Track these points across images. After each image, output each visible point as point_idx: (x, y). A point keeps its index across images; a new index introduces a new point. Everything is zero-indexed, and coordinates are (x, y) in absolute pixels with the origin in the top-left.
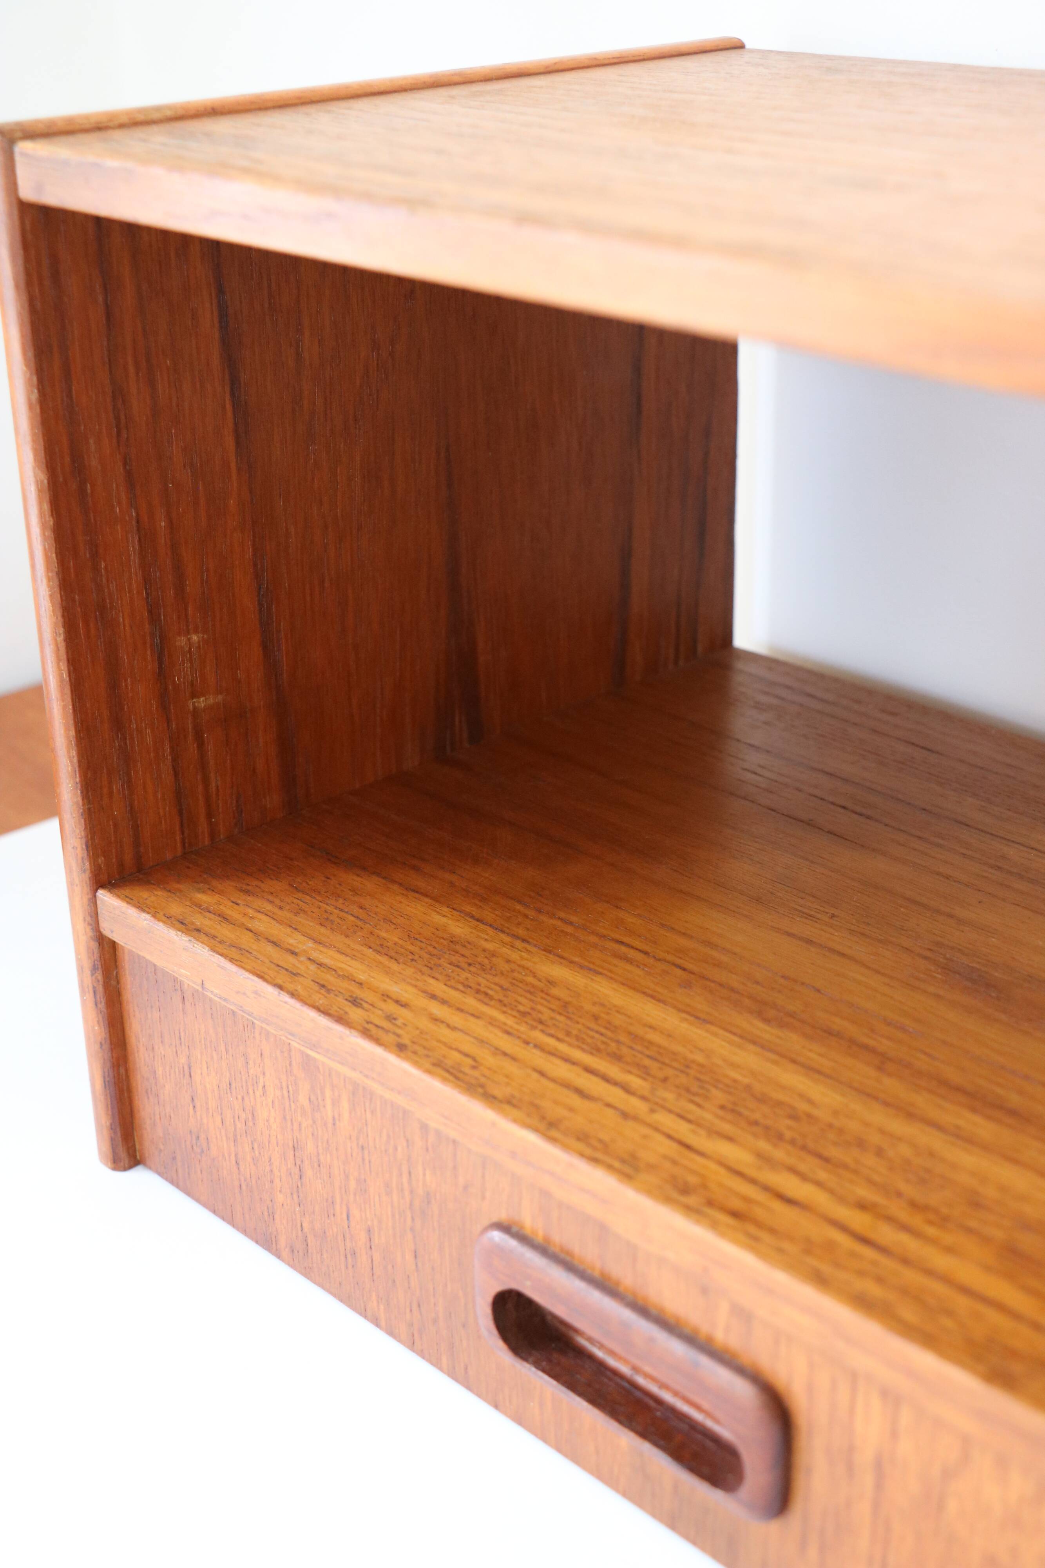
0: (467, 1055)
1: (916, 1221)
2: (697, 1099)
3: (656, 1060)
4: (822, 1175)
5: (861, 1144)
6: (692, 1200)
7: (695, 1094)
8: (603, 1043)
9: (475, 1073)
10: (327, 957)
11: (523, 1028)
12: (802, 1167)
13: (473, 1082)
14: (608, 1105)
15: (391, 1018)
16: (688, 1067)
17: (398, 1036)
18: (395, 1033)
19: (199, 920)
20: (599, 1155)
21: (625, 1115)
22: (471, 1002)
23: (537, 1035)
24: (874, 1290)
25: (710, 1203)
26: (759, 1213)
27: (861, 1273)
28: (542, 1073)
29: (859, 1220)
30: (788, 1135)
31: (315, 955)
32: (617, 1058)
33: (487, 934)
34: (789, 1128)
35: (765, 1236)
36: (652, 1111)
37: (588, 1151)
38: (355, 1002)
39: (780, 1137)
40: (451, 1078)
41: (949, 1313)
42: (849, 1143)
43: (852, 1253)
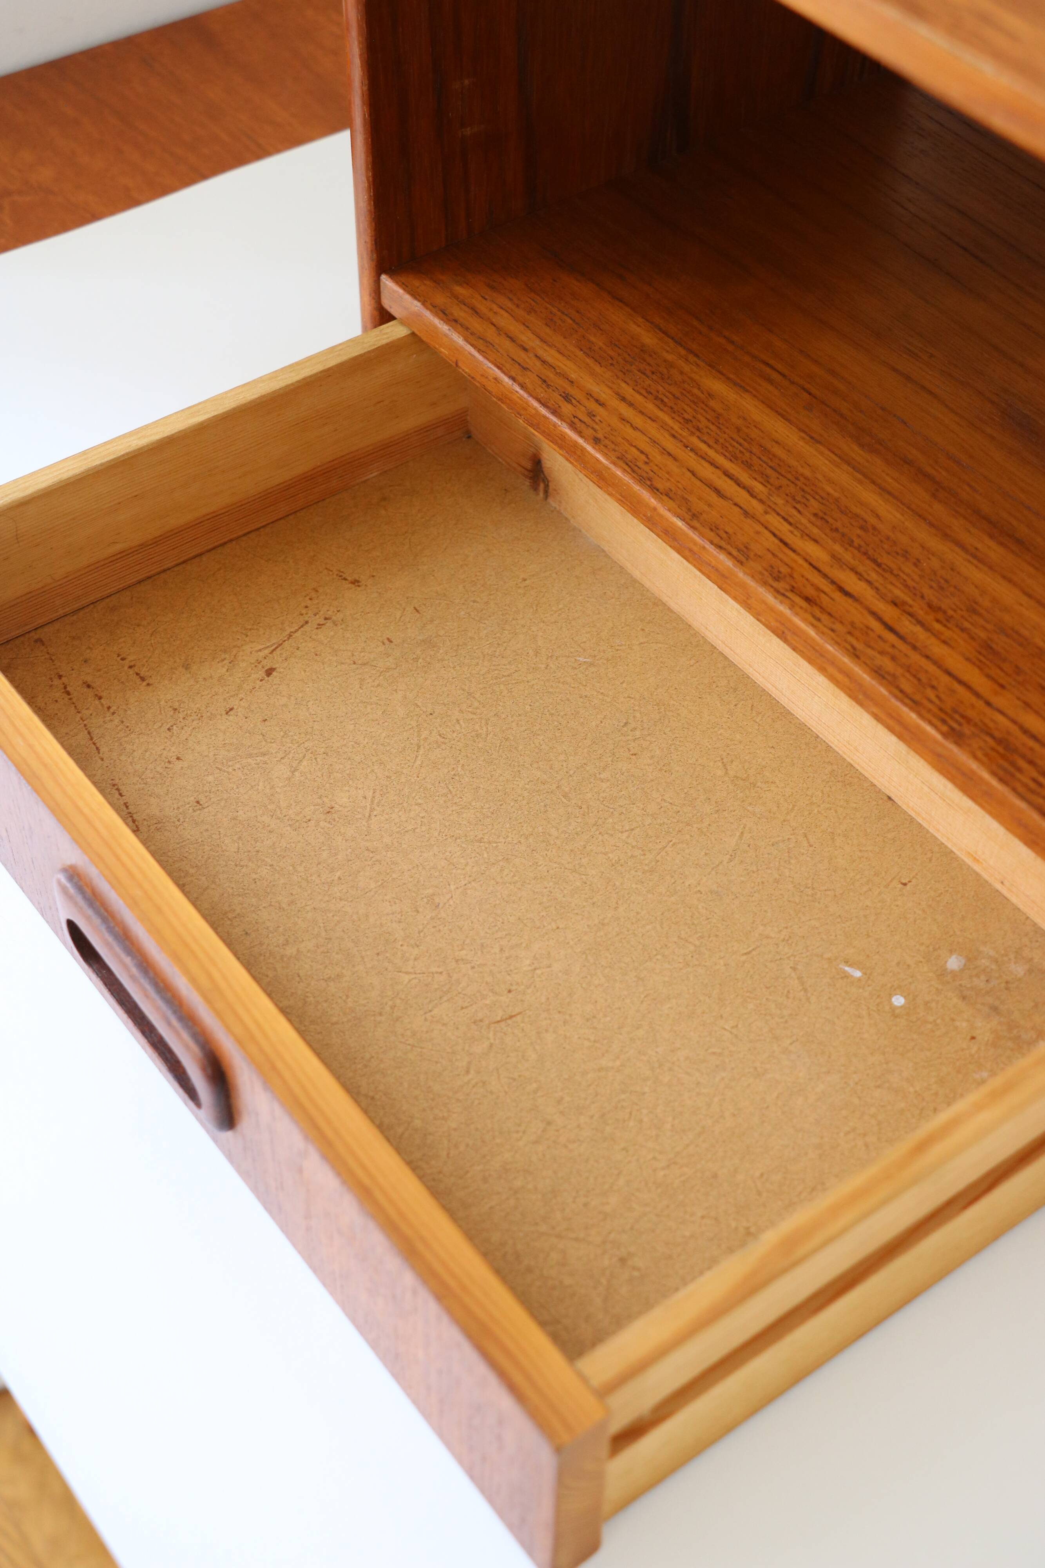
0: (642, 452)
1: (929, 619)
2: (799, 506)
3: (775, 470)
4: (873, 576)
5: (905, 554)
6: (780, 585)
7: (799, 502)
8: (741, 452)
9: (646, 468)
10: (550, 355)
11: (685, 433)
12: (861, 569)
13: (645, 475)
14: (736, 504)
15: (591, 415)
16: (797, 479)
17: (595, 430)
18: (593, 428)
19: (458, 312)
20: (723, 544)
21: (746, 514)
22: (650, 407)
23: (694, 440)
24: (888, 665)
25: (793, 589)
26: (825, 599)
27: (882, 653)
28: (693, 474)
29: (889, 612)
30: (857, 541)
31: (540, 352)
32: (748, 465)
33: (669, 346)
34: (859, 536)
35: (824, 617)
36: (766, 513)
37: (717, 540)
38: (567, 398)
39: (851, 543)
40: (629, 470)
41: (933, 687)
42: (897, 554)
43: (879, 637)
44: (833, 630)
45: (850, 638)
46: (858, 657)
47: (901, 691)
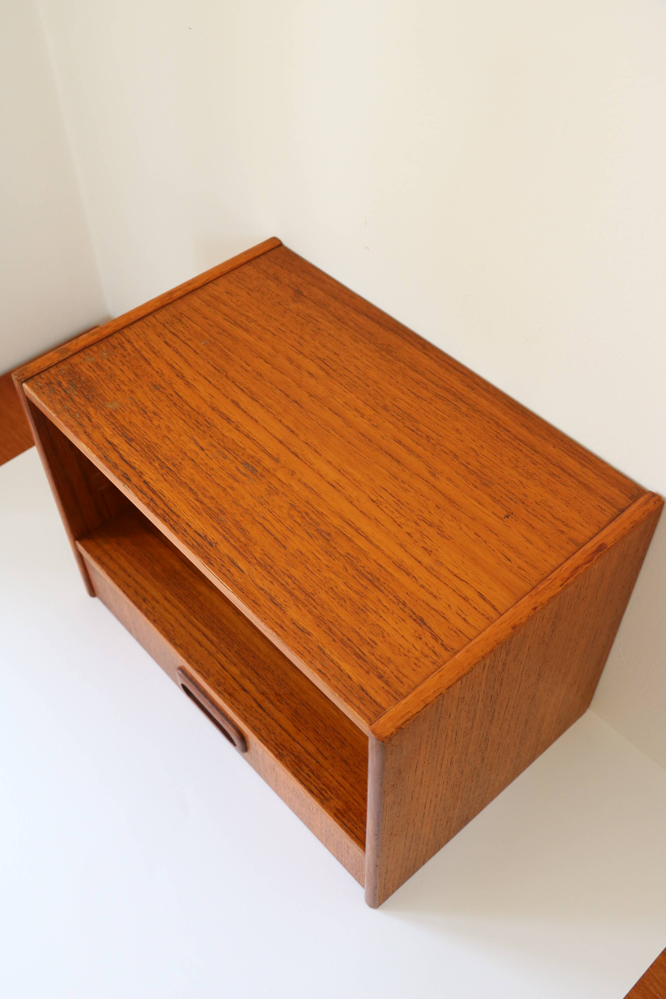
0: (172, 625)
1: (275, 700)
2: (230, 648)
4: (256, 681)
6: (220, 688)
7: (230, 646)
8: (210, 622)
9: (173, 633)
10: (139, 578)
11: (189, 614)
12: (251, 677)
13: (172, 637)
14: (206, 649)
15: (154, 608)
16: (230, 634)
17: (155, 616)
19: (106, 559)
21: (209, 653)
22: (176, 602)
23: (192, 618)
25: (226, 690)
26: (236, 694)
27: (256, 718)
28: (191, 635)
29: (260, 698)
30: (251, 664)
31: (136, 577)
32: (212, 629)
34: (252, 661)
35: (236, 703)
36: (217, 652)
38: (145, 600)
39: (248, 665)
40: (166, 635)
41: (274, 733)
42: (266, 668)
43: (256, 710)
44: (238, 709)
45: (245, 713)
46: (247, 721)
47: (262, 737)
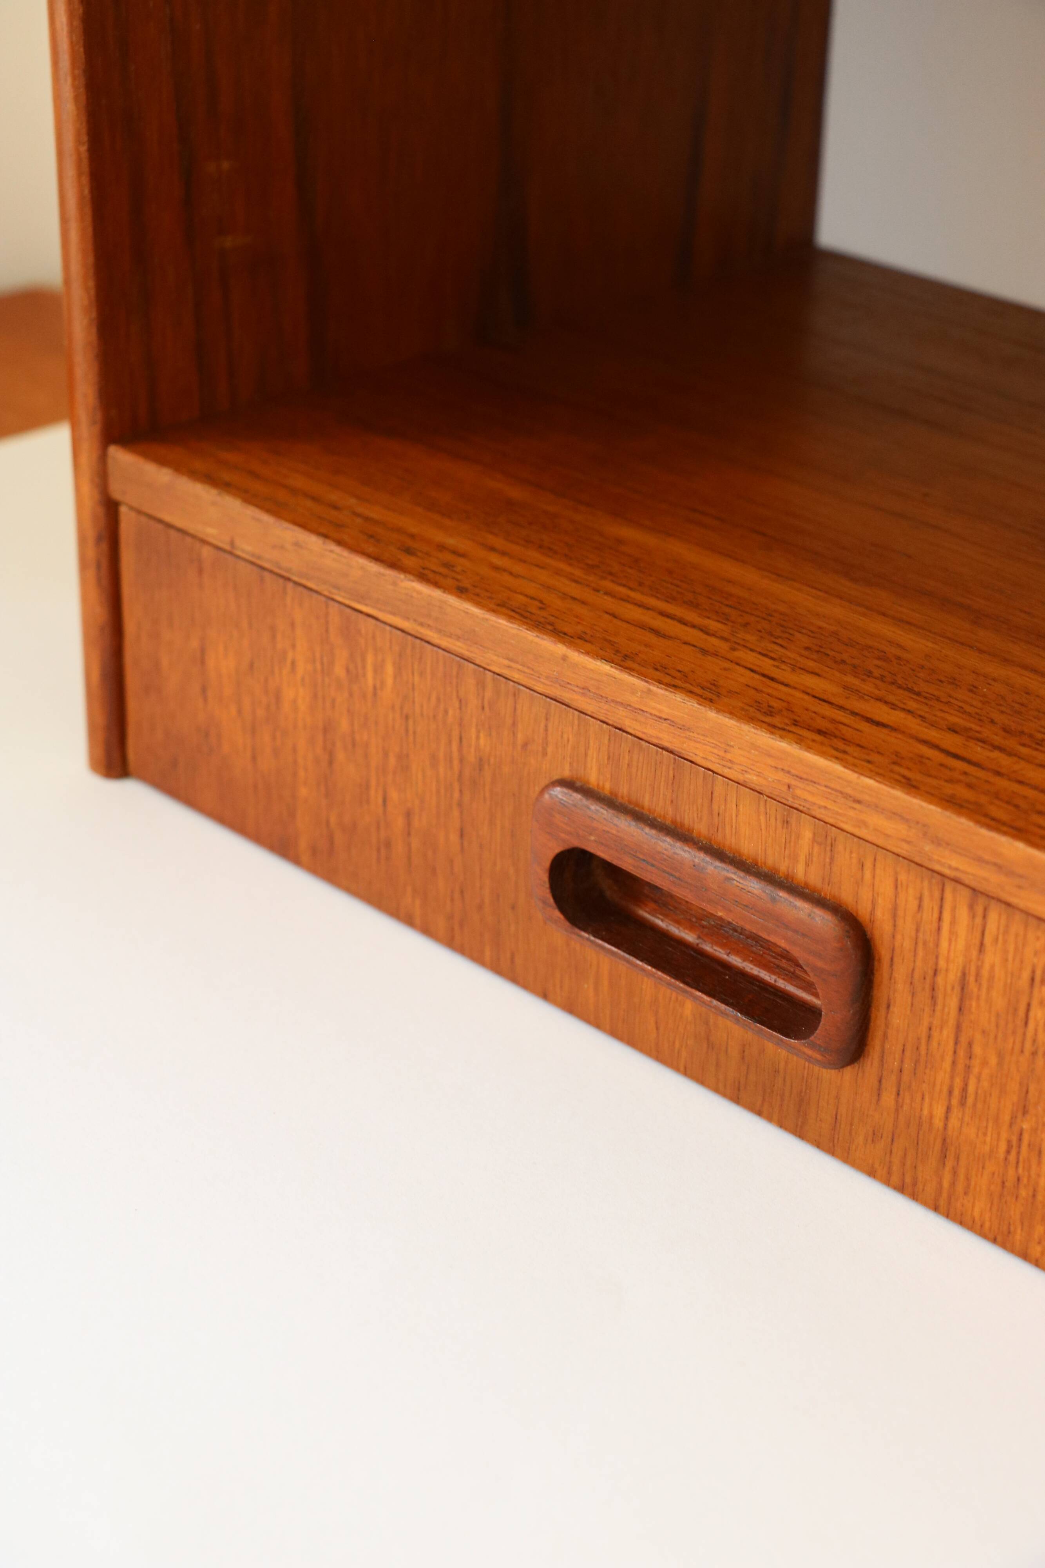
0: (532, 598)
1: (1011, 743)
2: (779, 641)
3: (735, 608)
4: (912, 705)
5: (954, 682)
6: (776, 720)
7: (778, 637)
9: (543, 613)
11: (592, 578)
12: (891, 698)
13: (541, 620)
14: (685, 643)
15: (449, 566)
17: (458, 580)
18: (454, 578)
20: (678, 682)
21: (704, 652)
22: (534, 555)
23: (609, 585)
24: (965, 793)
25: (795, 723)
26: (847, 732)
27: (950, 782)
28: (614, 616)
29: (947, 740)
30: (877, 673)
32: (694, 605)
34: (878, 667)
35: (852, 750)
36: (734, 649)
37: (666, 678)
38: (409, 551)
39: (868, 674)
40: (517, 616)
42: (941, 681)
43: (942, 765)
44: (869, 763)
45: (896, 768)
46: (914, 787)
47: (992, 819)
